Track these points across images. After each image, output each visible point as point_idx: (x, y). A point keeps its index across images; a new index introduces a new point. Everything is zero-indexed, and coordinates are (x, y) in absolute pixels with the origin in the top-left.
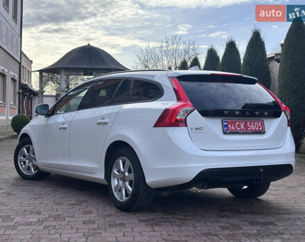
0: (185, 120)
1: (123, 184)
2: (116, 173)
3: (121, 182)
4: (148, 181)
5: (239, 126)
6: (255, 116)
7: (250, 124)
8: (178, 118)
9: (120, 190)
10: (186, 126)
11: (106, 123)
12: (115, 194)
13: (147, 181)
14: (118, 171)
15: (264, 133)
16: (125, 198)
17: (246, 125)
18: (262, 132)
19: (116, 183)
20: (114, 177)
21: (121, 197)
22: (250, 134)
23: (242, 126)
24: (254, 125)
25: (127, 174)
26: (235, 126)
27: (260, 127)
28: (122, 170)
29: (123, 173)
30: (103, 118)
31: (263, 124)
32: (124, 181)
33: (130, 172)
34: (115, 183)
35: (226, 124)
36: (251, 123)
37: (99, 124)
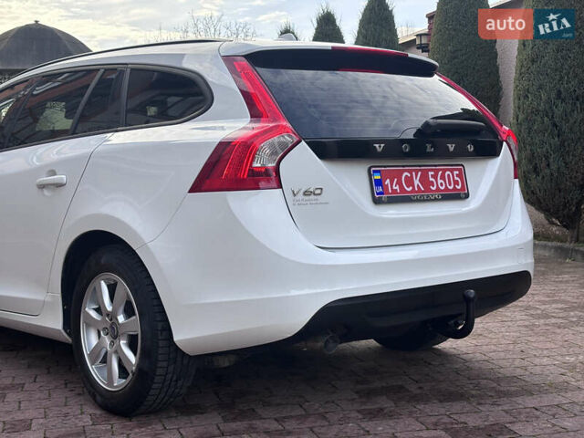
0: (277, 169)
1: (112, 343)
2: (94, 314)
3: (107, 340)
4: (178, 337)
5: (410, 181)
6: (447, 155)
7: (435, 177)
8: (257, 164)
9: (104, 360)
10: (280, 186)
11: (60, 185)
12: (93, 370)
13: (176, 339)
14: (98, 310)
15: (467, 196)
16: (118, 383)
17: (424, 180)
18: (461, 195)
19: (94, 340)
20: (88, 326)
21: (109, 378)
22: (436, 200)
23: (417, 182)
24: (443, 177)
25: (121, 319)
26: (399, 183)
27: (456, 183)
28: (109, 308)
29: (112, 316)
30: (53, 173)
31: (462, 175)
32: (115, 337)
33: (129, 312)
34: (90, 340)
35: (377, 177)
36: (436, 172)
37: (42, 187)
